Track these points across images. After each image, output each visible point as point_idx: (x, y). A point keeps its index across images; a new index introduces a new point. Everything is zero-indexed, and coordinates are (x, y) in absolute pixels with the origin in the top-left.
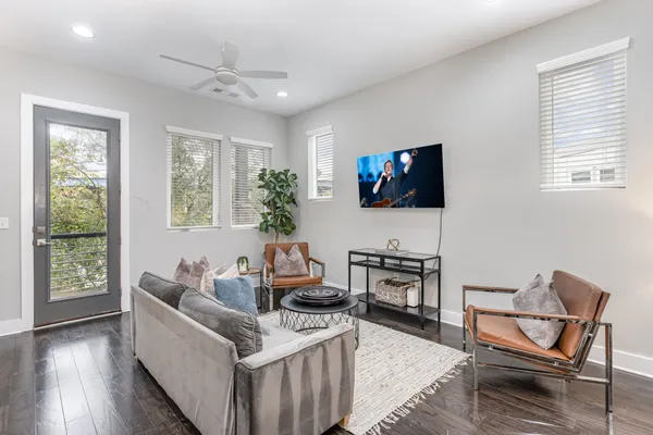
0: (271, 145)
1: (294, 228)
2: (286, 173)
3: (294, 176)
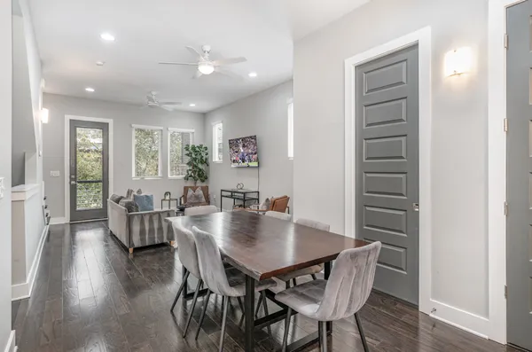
0: (193, 131)
1: (206, 178)
2: (200, 147)
3: (206, 148)
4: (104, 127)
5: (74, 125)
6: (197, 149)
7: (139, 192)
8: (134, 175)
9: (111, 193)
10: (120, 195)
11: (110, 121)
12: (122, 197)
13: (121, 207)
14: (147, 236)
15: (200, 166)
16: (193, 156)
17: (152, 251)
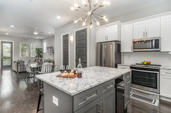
0: (38, 44)
1: (42, 57)
2: (40, 48)
3: (42, 49)
4: (11, 43)
5: (2, 42)
6: (39, 49)
7: (21, 60)
8: (20, 56)
9: (13, 60)
10: (15, 61)
11: (13, 42)
12: (16, 61)
13: (16, 63)
14: (22, 70)
15: (40, 53)
16: (38, 51)
17: (24, 73)
